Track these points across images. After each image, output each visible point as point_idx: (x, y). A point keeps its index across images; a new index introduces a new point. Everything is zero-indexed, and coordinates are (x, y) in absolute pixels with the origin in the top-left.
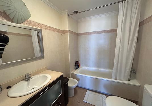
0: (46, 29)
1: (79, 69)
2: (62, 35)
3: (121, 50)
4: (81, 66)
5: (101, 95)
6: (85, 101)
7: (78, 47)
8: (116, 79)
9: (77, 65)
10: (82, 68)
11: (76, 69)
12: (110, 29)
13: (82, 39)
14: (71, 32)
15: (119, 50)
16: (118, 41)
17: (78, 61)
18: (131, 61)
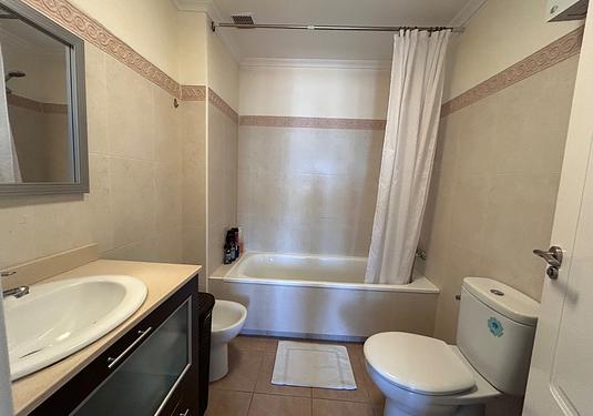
0: (103, 46)
1: (239, 261)
2: (176, 106)
3: (395, 182)
4: (247, 249)
5: (329, 346)
6: (277, 380)
7: (237, 173)
8: (376, 281)
9: (232, 245)
10: (252, 256)
11: (228, 261)
12: (355, 116)
13: (254, 139)
14: (216, 100)
15: (391, 182)
16: (389, 152)
17: (237, 230)
18: (417, 220)
